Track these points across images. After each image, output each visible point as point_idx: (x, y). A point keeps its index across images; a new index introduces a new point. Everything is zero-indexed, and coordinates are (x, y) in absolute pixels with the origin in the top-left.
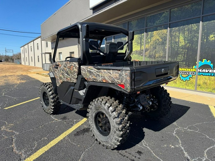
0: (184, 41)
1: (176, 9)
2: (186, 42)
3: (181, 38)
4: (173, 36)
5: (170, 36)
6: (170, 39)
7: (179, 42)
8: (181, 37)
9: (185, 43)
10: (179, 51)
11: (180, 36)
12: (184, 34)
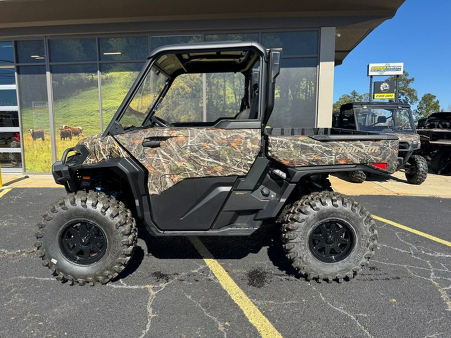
0: (234, 95)
1: (215, 36)
2: (238, 97)
3: (229, 91)
4: (213, 84)
5: (207, 84)
6: (208, 91)
7: (225, 97)
8: (228, 88)
9: (236, 100)
10: (227, 112)
11: (226, 86)
12: (234, 83)
